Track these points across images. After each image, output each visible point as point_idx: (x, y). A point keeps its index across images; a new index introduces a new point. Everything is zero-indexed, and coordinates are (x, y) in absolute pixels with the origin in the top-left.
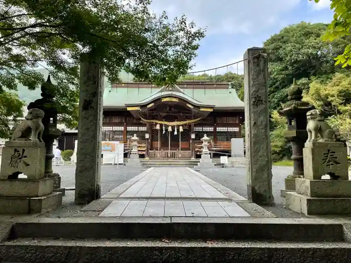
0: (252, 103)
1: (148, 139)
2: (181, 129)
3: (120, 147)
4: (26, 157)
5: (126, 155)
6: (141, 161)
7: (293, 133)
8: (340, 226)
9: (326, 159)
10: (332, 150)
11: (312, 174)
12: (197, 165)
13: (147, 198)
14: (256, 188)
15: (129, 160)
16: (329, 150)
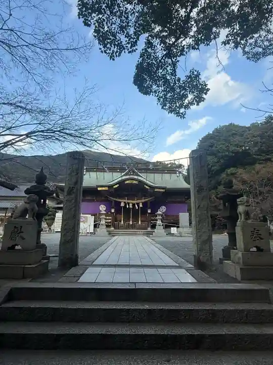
0: (196, 190)
1: (113, 213)
2: (141, 205)
3: (91, 219)
4: (22, 232)
5: (95, 226)
6: (108, 231)
7: (227, 214)
8: (267, 291)
9: (253, 235)
10: (257, 228)
11: (242, 246)
12: (152, 234)
13: (115, 266)
14: (201, 257)
15: (98, 230)
16: (255, 229)
